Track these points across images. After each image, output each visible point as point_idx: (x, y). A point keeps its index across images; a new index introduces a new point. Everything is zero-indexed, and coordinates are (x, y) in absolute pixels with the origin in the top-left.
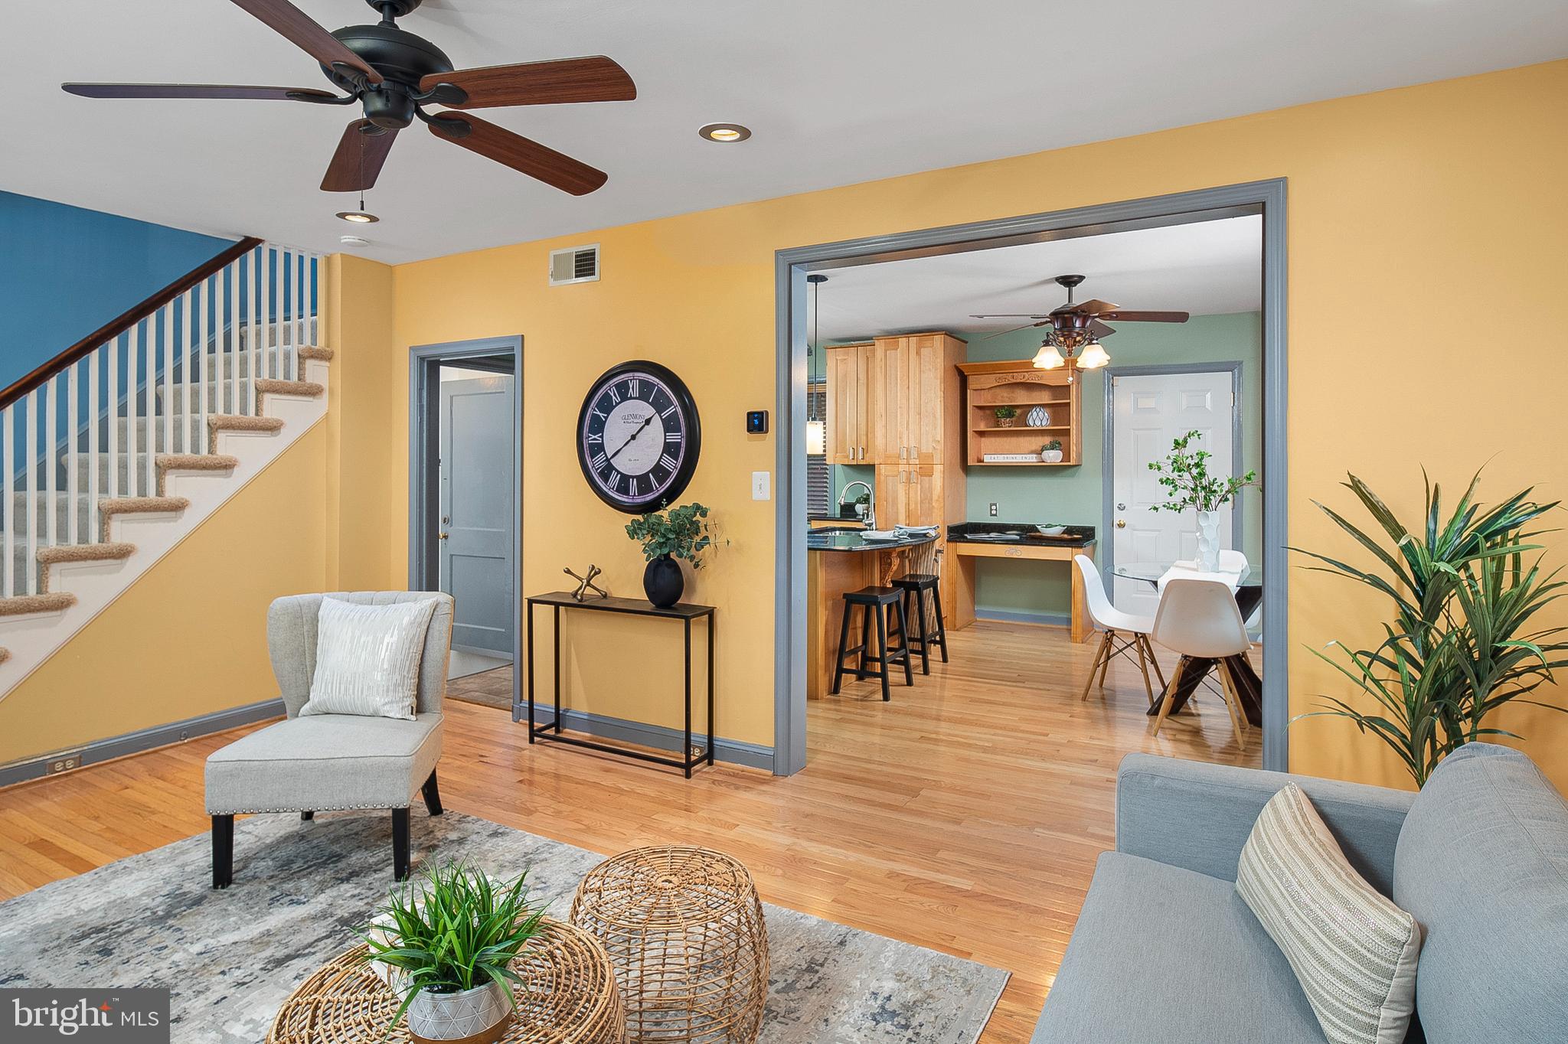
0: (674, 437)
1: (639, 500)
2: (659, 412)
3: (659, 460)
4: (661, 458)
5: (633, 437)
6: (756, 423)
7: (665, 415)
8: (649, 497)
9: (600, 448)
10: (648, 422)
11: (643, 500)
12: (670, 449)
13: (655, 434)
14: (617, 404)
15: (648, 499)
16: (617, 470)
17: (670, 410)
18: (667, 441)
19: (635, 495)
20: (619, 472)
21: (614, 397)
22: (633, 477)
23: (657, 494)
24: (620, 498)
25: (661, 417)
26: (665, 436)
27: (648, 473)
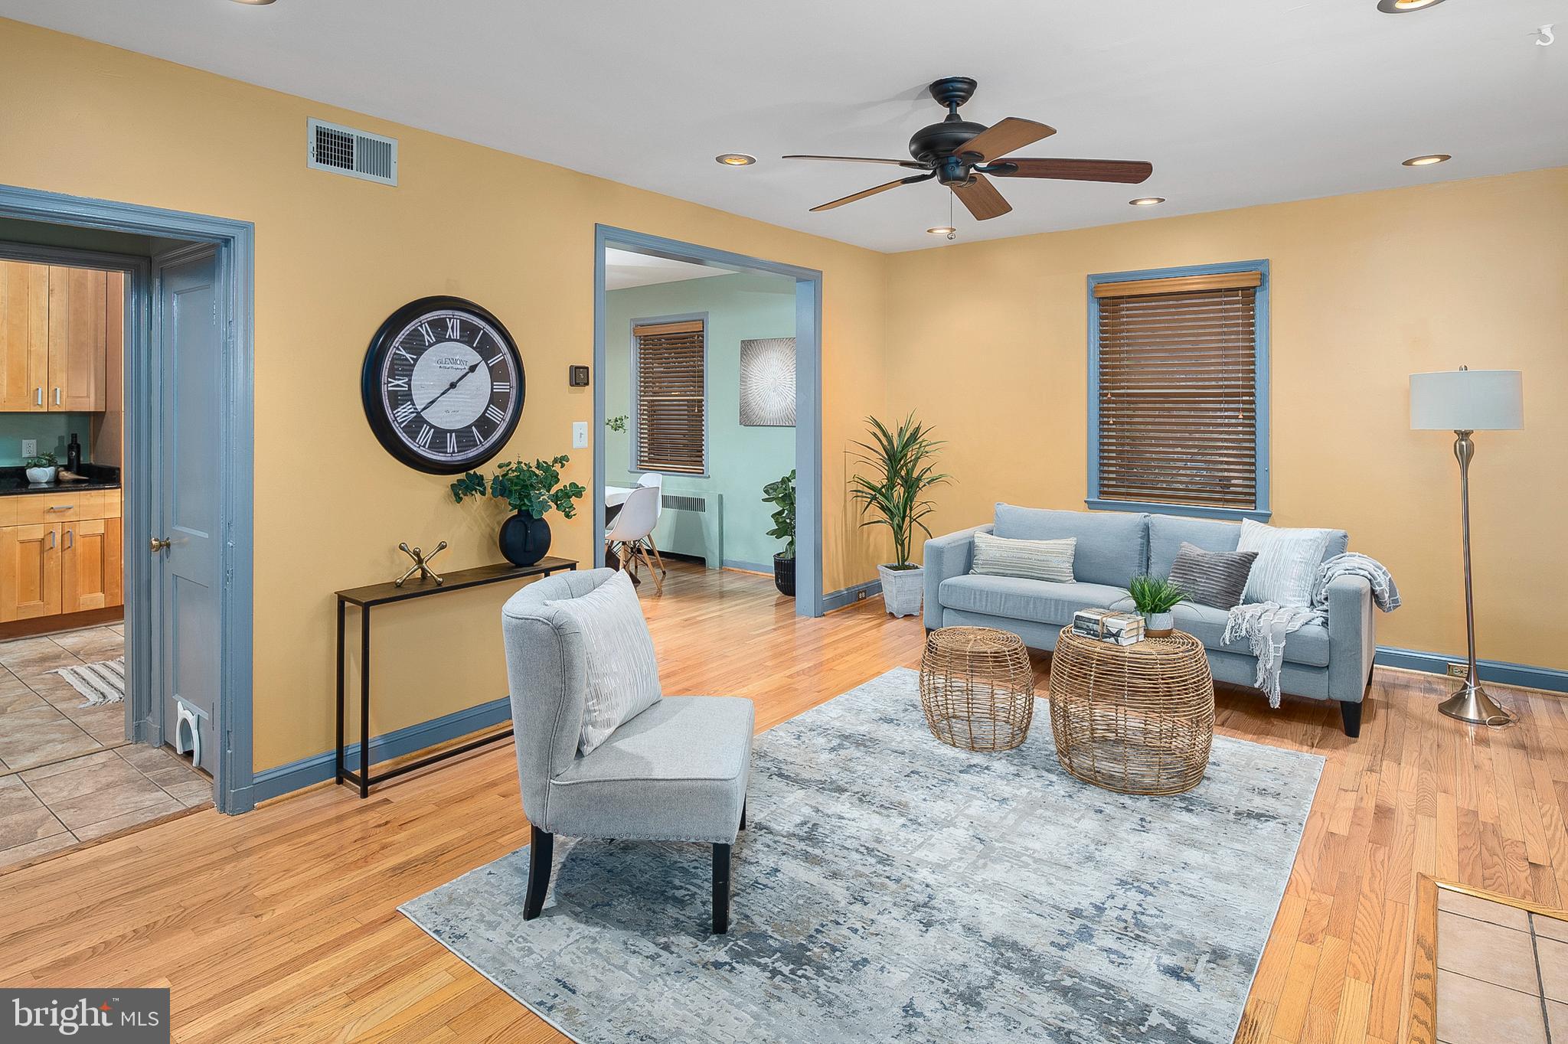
0: (501, 387)
1: (459, 457)
2: (486, 359)
3: (485, 411)
4: (487, 409)
5: (453, 386)
6: (579, 377)
7: (492, 362)
8: (472, 453)
9: (408, 397)
10: (473, 369)
11: (465, 457)
12: (497, 399)
13: (481, 382)
14: (431, 345)
15: (471, 455)
16: (428, 423)
17: (498, 358)
18: (495, 390)
19: (454, 452)
20: (431, 426)
21: (426, 337)
22: (451, 432)
23: (482, 449)
24: (434, 457)
25: (487, 365)
26: (492, 385)
27: (470, 426)
